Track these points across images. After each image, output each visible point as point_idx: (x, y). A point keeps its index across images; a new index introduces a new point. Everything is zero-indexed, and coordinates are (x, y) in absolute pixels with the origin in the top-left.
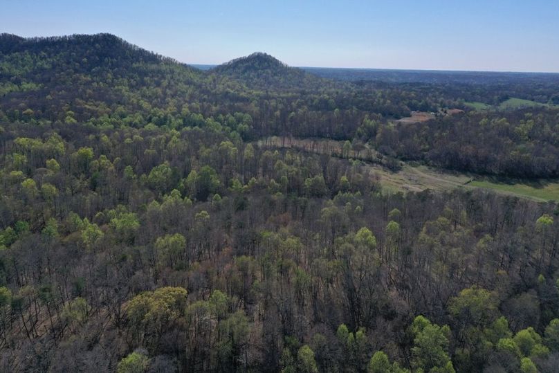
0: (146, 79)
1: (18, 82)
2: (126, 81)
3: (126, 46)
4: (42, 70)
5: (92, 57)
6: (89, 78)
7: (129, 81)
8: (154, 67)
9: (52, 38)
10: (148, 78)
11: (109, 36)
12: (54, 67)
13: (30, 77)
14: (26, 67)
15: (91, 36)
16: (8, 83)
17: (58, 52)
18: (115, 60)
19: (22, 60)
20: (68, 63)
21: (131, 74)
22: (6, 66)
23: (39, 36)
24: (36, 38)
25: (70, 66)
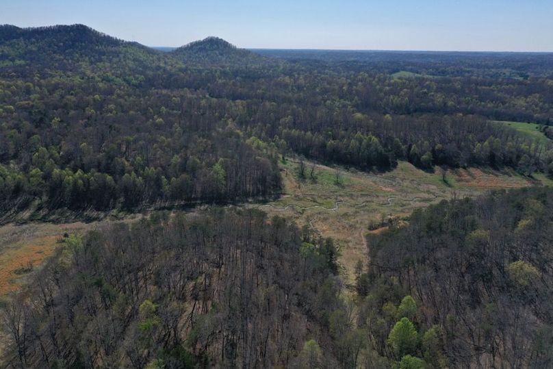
0: (103, 57)
1: (13, 60)
2: (87, 58)
3: (95, 34)
4: (31, 52)
5: (67, 42)
6: (61, 57)
7: (90, 58)
8: (114, 49)
9: (41, 28)
10: (105, 57)
11: (82, 26)
12: (39, 49)
13: (21, 57)
14: (20, 50)
15: (68, 26)
16: (7, 60)
17: (44, 39)
18: (83, 44)
19: (18, 44)
20: (50, 46)
21: (94, 54)
22: (6, 49)
23: (32, 27)
24: (29, 28)
25: (51, 49)
